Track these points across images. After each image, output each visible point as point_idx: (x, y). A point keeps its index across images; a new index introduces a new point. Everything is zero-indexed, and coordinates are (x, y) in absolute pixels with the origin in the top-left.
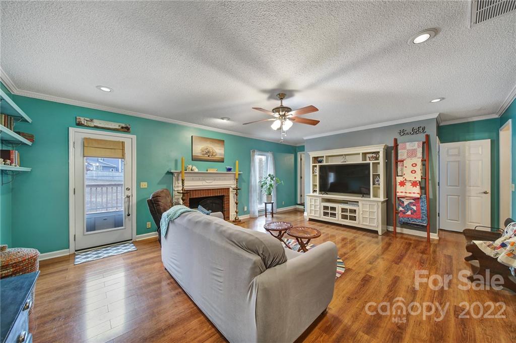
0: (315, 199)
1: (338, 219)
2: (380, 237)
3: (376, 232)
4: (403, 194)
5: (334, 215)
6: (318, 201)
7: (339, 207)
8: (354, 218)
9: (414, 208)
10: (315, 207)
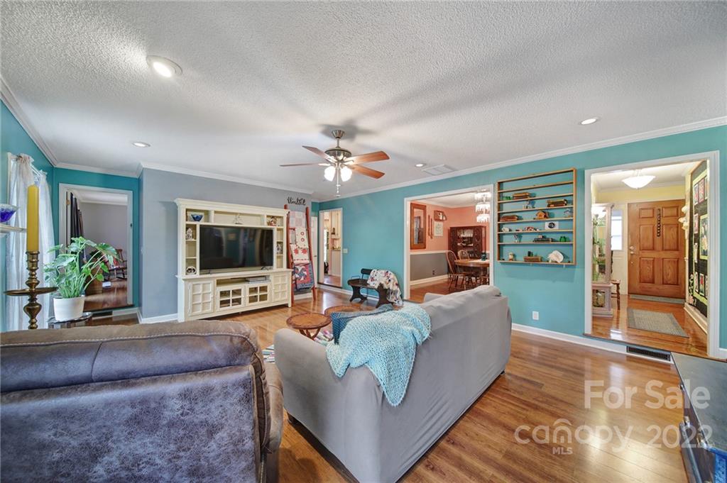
0: (204, 284)
1: (246, 305)
2: (290, 310)
3: (285, 306)
4: (299, 262)
5: (238, 301)
6: (211, 286)
7: (245, 288)
8: (263, 298)
9: (305, 273)
10: (203, 299)
